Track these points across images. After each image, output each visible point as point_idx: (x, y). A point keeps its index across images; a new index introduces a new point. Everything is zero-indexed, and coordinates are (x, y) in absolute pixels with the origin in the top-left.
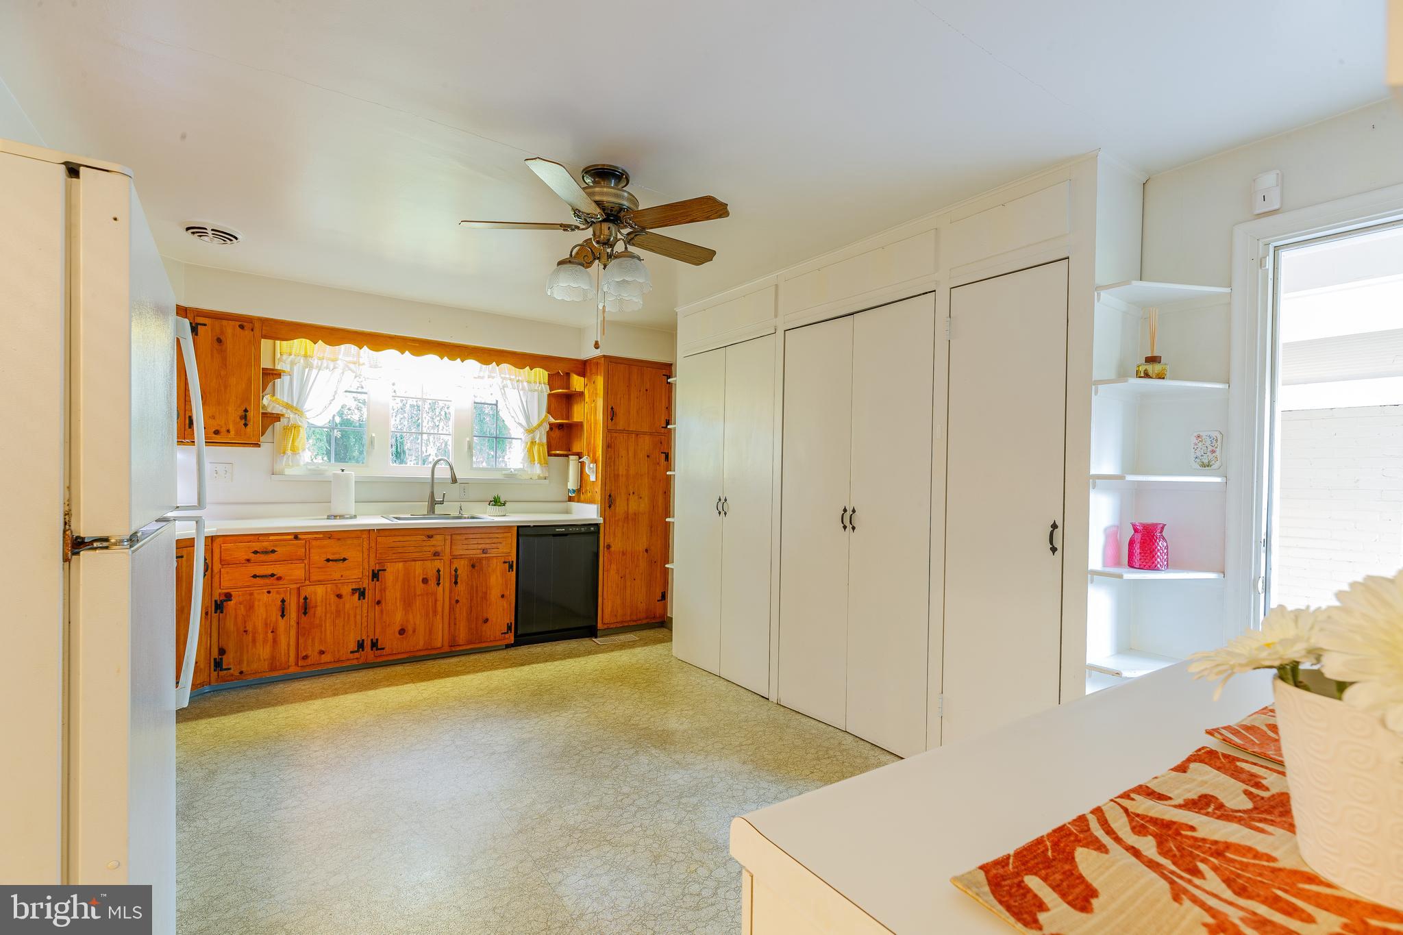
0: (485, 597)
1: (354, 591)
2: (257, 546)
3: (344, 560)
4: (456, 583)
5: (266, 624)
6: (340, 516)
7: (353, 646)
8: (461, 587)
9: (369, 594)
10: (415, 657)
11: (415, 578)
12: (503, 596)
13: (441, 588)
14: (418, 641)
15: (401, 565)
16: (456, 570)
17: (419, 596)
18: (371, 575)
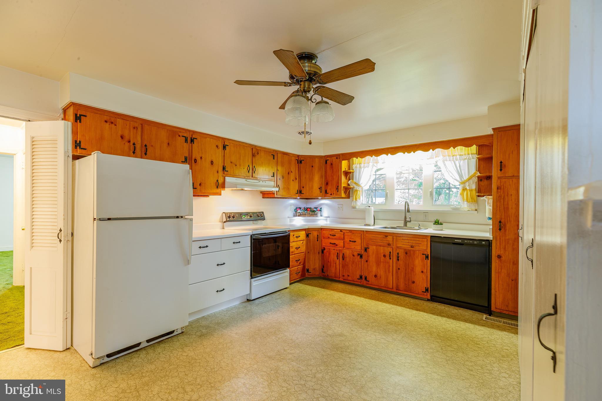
0: (413, 270)
1: (358, 254)
2: (331, 233)
3: (355, 241)
4: (398, 260)
5: (333, 261)
6: (368, 225)
7: (358, 277)
8: (401, 262)
9: (363, 257)
10: (381, 289)
11: (380, 254)
12: (422, 272)
13: (391, 261)
14: (383, 283)
15: (375, 247)
16: (398, 254)
17: (382, 262)
18: (364, 250)
